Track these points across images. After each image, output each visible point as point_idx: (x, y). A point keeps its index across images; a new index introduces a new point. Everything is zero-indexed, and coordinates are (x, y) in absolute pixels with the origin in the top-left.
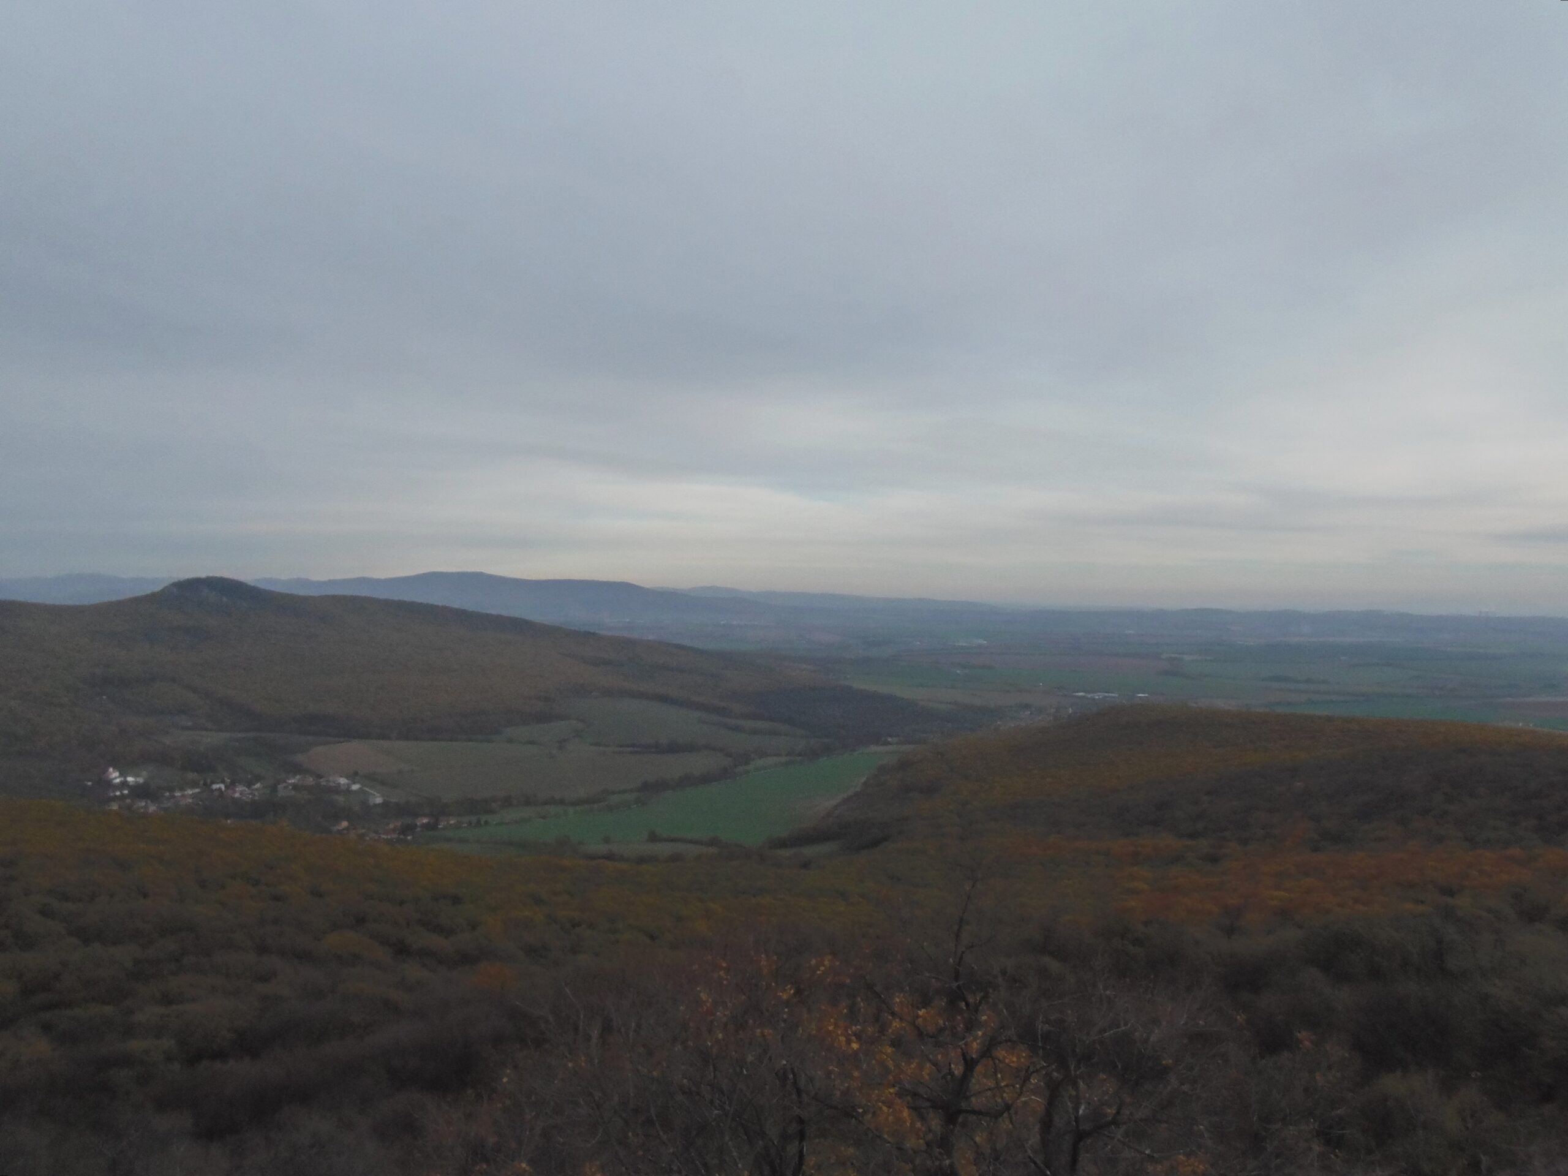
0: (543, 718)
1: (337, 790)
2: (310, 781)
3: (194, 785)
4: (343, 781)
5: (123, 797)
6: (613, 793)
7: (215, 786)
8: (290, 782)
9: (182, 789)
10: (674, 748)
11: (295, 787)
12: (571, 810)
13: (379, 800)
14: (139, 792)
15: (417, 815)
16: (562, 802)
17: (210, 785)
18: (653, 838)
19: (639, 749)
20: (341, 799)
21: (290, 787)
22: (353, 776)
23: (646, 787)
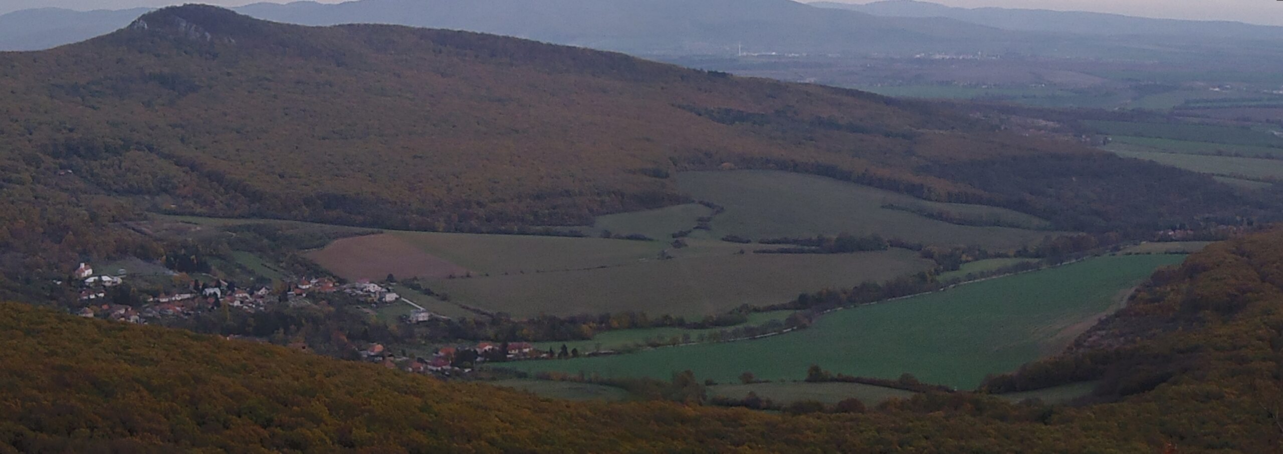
0: (651, 201)
1: (365, 300)
2: (330, 286)
3: (184, 289)
4: (373, 288)
5: (98, 302)
6: (756, 310)
7: (209, 291)
8: (304, 287)
9: (168, 294)
10: (845, 246)
11: (310, 295)
12: (694, 334)
13: (423, 316)
14: (119, 295)
15: (475, 339)
16: (681, 323)
17: (203, 289)
18: (816, 376)
19: (792, 246)
20: (371, 314)
21: (304, 295)
22: (388, 281)
23: (803, 302)
